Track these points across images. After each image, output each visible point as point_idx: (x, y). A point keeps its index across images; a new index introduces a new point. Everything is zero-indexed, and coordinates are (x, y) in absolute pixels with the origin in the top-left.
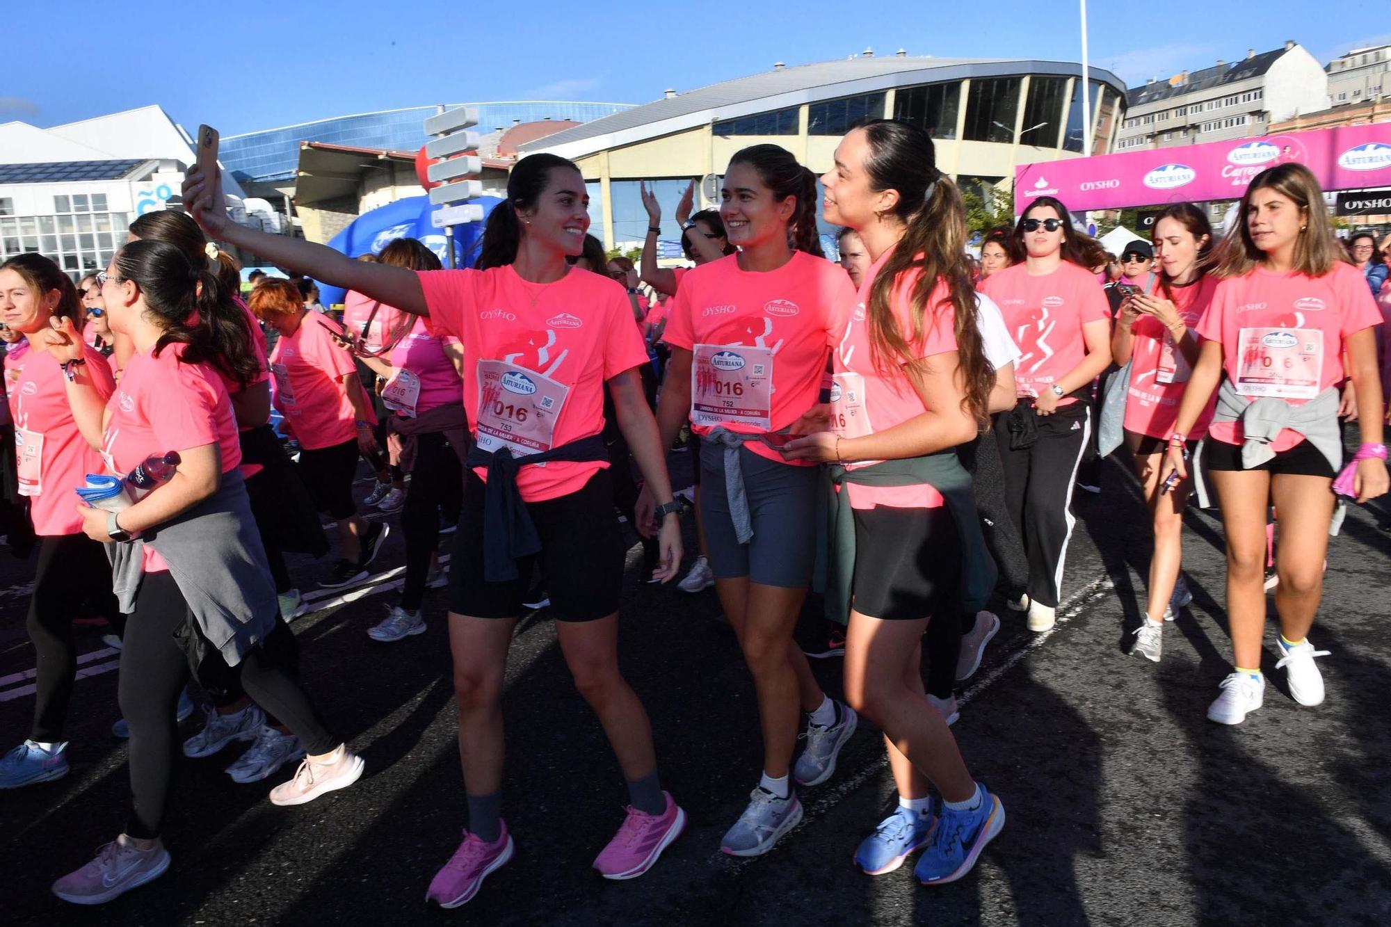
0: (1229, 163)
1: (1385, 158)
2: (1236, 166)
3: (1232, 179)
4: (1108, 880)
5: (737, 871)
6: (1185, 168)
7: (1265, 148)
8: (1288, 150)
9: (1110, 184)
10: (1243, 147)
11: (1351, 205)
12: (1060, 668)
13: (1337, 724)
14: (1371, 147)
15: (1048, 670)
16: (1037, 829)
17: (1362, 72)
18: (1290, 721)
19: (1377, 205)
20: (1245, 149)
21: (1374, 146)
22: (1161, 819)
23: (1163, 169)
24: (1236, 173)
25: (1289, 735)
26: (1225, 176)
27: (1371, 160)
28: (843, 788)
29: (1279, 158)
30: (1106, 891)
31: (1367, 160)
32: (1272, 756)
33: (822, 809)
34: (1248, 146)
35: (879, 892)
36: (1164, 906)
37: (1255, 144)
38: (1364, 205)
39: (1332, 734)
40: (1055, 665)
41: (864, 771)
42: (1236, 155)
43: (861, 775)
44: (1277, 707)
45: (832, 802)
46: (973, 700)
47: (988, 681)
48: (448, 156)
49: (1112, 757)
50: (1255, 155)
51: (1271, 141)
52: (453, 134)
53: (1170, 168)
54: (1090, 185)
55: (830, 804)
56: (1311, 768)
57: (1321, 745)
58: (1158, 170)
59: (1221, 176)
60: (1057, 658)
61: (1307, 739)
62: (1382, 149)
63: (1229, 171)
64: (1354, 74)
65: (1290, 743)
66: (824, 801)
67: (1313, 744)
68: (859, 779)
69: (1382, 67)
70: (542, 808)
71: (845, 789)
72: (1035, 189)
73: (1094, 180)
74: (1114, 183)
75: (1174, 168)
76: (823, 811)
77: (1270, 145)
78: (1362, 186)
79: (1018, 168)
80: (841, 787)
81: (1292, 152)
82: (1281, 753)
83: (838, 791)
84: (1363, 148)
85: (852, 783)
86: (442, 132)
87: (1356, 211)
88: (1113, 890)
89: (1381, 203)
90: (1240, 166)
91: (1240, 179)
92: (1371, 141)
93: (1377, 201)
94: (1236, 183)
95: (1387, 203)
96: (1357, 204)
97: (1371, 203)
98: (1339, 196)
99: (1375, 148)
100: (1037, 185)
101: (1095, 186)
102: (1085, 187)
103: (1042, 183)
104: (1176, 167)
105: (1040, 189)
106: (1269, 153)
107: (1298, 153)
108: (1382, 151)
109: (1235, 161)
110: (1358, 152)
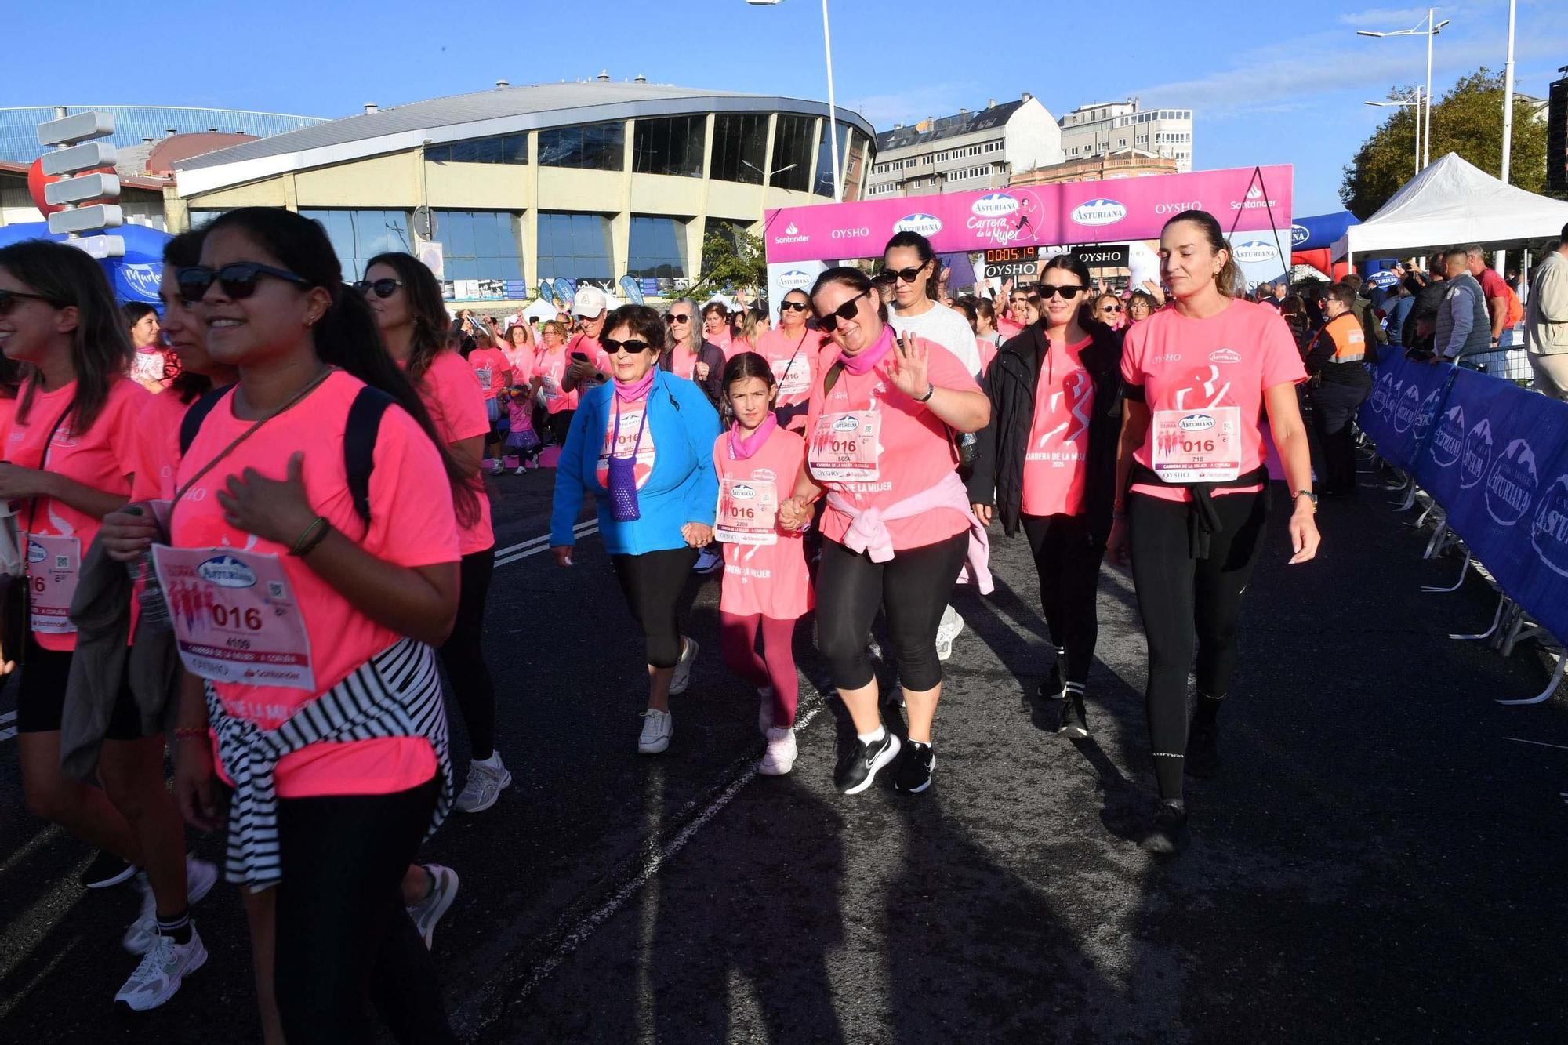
0: (973, 215)
1: (1112, 213)
2: (979, 218)
3: (976, 230)
5: (475, 1036)
6: (932, 218)
7: (1005, 201)
8: (1026, 203)
9: (859, 232)
10: (984, 199)
12: (824, 750)
13: (1087, 778)
14: (1100, 202)
15: (813, 755)
16: (806, 930)
17: (1090, 128)
18: (1046, 781)
19: (1106, 258)
20: (987, 200)
21: (1102, 201)
22: (930, 900)
23: (912, 218)
24: (979, 225)
25: (1046, 795)
26: (970, 227)
27: (1100, 215)
28: (596, 917)
29: (1018, 211)
31: (1096, 215)
32: (1030, 819)
33: (573, 944)
34: (990, 198)
35: (640, 1030)
36: (935, 992)
37: (996, 196)
38: (1095, 258)
39: (1084, 789)
40: (820, 748)
41: (618, 894)
42: (980, 207)
43: (616, 899)
44: (1033, 768)
45: (584, 935)
46: (736, 796)
47: (751, 774)
48: (73, 173)
49: (879, 841)
50: (996, 208)
51: (1011, 193)
52: (79, 145)
53: (918, 217)
54: (842, 233)
55: (580, 938)
56: (1067, 826)
57: (1074, 802)
58: (906, 219)
59: (966, 227)
60: (822, 740)
61: (1061, 797)
62: (1109, 205)
63: (973, 222)
64: (1085, 128)
65: (1047, 803)
66: (575, 936)
67: (1068, 801)
68: (613, 904)
69: (1109, 123)
70: (223, 999)
71: (598, 918)
72: (786, 235)
73: (844, 228)
74: (865, 232)
75: (921, 219)
76: (573, 948)
77: (1010, 198)
78: (1093, 240)
79: (767, 212)
80: (593, 917)
81: (1031, 205)
82: (1039, 815)
83: (590, 921)
84: (1093, 204)
85: (606, 910)
86: (63, 142)
89: (1110, 256)
90: (983, 218)
91: (984, 230)
92: (1100, 196)
93: (1107, 255)
94: (980, 234)
95: (1116, 256)
96: (1090, 258)
97: (1102, 256)
98: (1073, 249)
99: (1103, 204)
100: (788, 231)
101: (846, 234)
102: (836, 234)
103: (792, 230)
104: (924, 217)
105: (791, 236)
106: (1010, 205)
107: (1035, 206)
108: (1110, 207)
109: (978, 213)
110: (1089, 207)
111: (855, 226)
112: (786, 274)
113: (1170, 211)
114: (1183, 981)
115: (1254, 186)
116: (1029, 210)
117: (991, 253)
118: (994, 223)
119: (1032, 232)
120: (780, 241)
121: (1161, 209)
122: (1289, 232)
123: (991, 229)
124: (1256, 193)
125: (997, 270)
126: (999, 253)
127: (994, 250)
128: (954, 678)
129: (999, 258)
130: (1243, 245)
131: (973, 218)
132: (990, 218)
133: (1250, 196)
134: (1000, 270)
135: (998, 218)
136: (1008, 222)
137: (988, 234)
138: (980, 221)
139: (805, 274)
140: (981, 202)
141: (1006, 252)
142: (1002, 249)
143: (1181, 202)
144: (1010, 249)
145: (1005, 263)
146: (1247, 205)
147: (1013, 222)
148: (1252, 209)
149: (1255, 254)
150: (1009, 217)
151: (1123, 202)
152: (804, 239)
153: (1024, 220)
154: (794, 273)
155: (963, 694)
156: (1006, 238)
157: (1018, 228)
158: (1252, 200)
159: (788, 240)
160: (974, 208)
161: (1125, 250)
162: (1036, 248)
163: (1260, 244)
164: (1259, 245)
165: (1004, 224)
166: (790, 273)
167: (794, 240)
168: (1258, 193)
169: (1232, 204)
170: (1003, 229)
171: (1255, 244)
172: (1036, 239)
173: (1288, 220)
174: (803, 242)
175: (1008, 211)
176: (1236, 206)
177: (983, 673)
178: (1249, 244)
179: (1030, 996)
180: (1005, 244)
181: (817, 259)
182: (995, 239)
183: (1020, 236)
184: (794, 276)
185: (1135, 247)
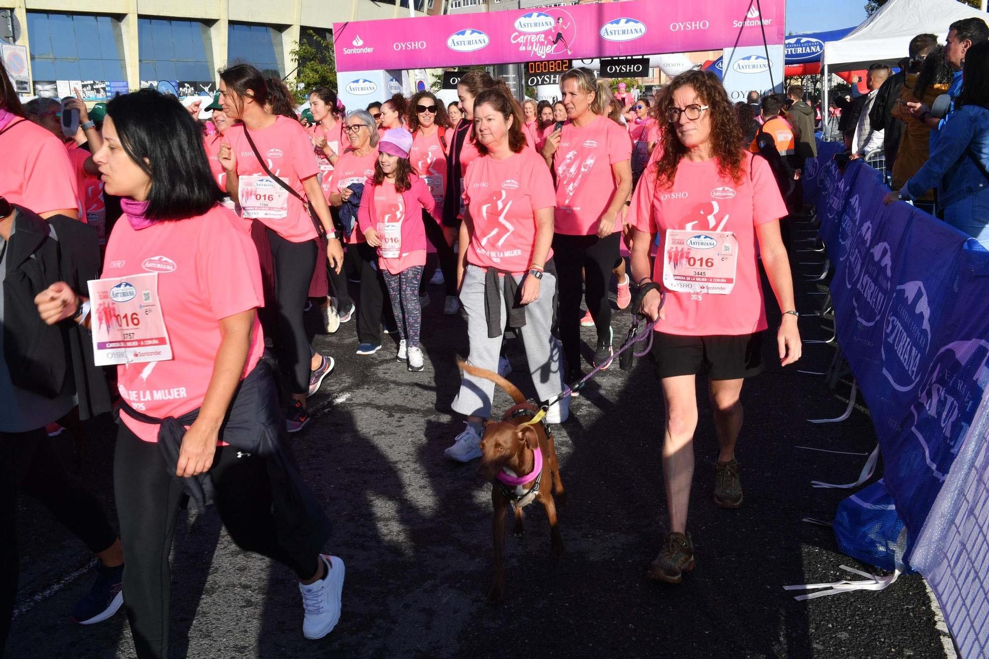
0: (516, 31)
1: (633, 31)
2: (521, 33)
3: (519, 45)
4: (249, 621)
6: (480, 33)
7: (543, 18)
8: (561, 21)
9: (417, 45)
10: (525, 17)
11: (611, 69)
14: (623, 21)
19: (630, 70)
20: (527, 18)
21: (625, 20)
23: (463, 33)
24: (521, 40)
26: (514, 42)
27: (624, 32)
28: (38, 597)
29: (555, 28)
30: (243, 629)
31: (621, 32)
34: (530, 16)
37: (535, 14)
38: (621, 69)
42: (523, 24)
45: (24, 610)
50: (536, 25)
51: (548, 12)
53: (468, 32)
54: (402, 46)
58: (458, 34)
59: (510, 42)
62: (631, 23)
63: (516, 38)
68: (56, 587)
71: (40, 597)
72: (352, 47)
73: (405, 40)
74: (422, 45)
75: (471, 34)
77: (547, 16)
78: (618, 54)
79: (335, 25)
80: (36, 597)
81: (565, 23)
83: (32, 600)
84: (618, 22)
85: (49, 591)
87: (615, 75)
88: (249, 628)
89: (634, 68)
90: (524, 34)
91: (526, 45)
92: (623, 15)
93: (630, 67)
94: (522, 48)
95: (638, 68)
96: (616, 69)
97: (626, 68)
98: (602, 62)
99: (626, 22)
100: (354, 43)
101: (406, 46)
102: (397, 46)
103: (358, 42)
104: (473, 32)
105: (357, 47)
106: (547, 23)
107: (569, 24)
108: (632, 25)
109: (520, 29)
110: (615, 25)
111: (415, 40)
112: (354, 82)
113: (682, 29)
114: (471, 614)
115: (753, 7)
116: (564, 28)
117: (532, 65)
118: (534, 39)
119: (566, 46)
120: (347, 52)
121: (674, 27)
122: (781, 47)
123: (532, 44)
124: (754, 13)
125: (538, 81)
126: (538, 65)
127: (535, 62)
128: (398, 415)
129: (539, 70)
130: (744, 59)
131: (516, 34)
132: (530, 34)
133: (749, 16)
134: (540, 80)
135: (537, 34)
136: (545, 38)
137: (529, 48)
138: (522, 37)
139: (370, 82)
140: (523, 20)
141: (545, 64)
142: (542, 62)
143: (691, 20)
144: (548, 61)
145: (545, 74)
146: (747, 23)
147: (550, 38)
148: (751, 27)
149: (754, 67)
150: (547, 33)
151: (644, 21)
152: (369, 50)
153: (559, 36)
154: (361, 81)
155: (399, 426)
156: (544, 52)
157: (555, 43)
158: (751, 19)
159: (355, 51)
160: (517, 25)
161: (645, 63)
162: (570, 61)
163: (758, 57)
164: (756, 59)
165: (543, 40)
166: (357, 81)
167: (359, 51)
168: (756, 14)
169: (734, 22)
170: (542, 44)
171: (753, 58)
172: (569, 53)
173: (781, 37)
174: (368, 53)
175: (546, 28)
176: (738, 24)
177: (421, 411)
178: (749, 58)
179: (354, 629)
180: (543, 57)
181: (381, 68)
182: (535, 52)
183: (556, 50)
184: (361, 84)
185: (653, 59)
